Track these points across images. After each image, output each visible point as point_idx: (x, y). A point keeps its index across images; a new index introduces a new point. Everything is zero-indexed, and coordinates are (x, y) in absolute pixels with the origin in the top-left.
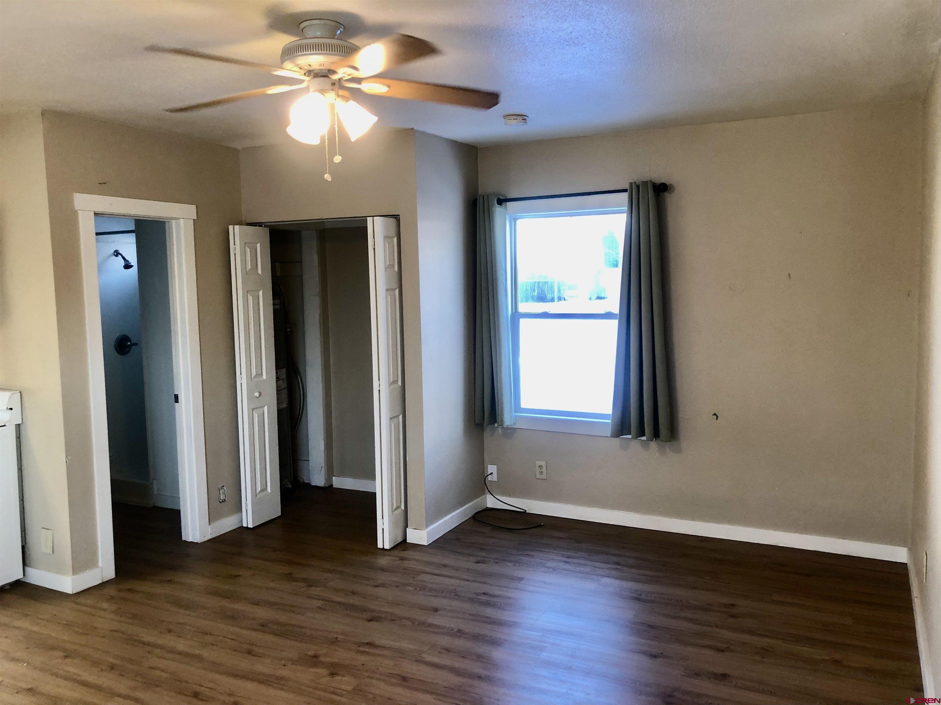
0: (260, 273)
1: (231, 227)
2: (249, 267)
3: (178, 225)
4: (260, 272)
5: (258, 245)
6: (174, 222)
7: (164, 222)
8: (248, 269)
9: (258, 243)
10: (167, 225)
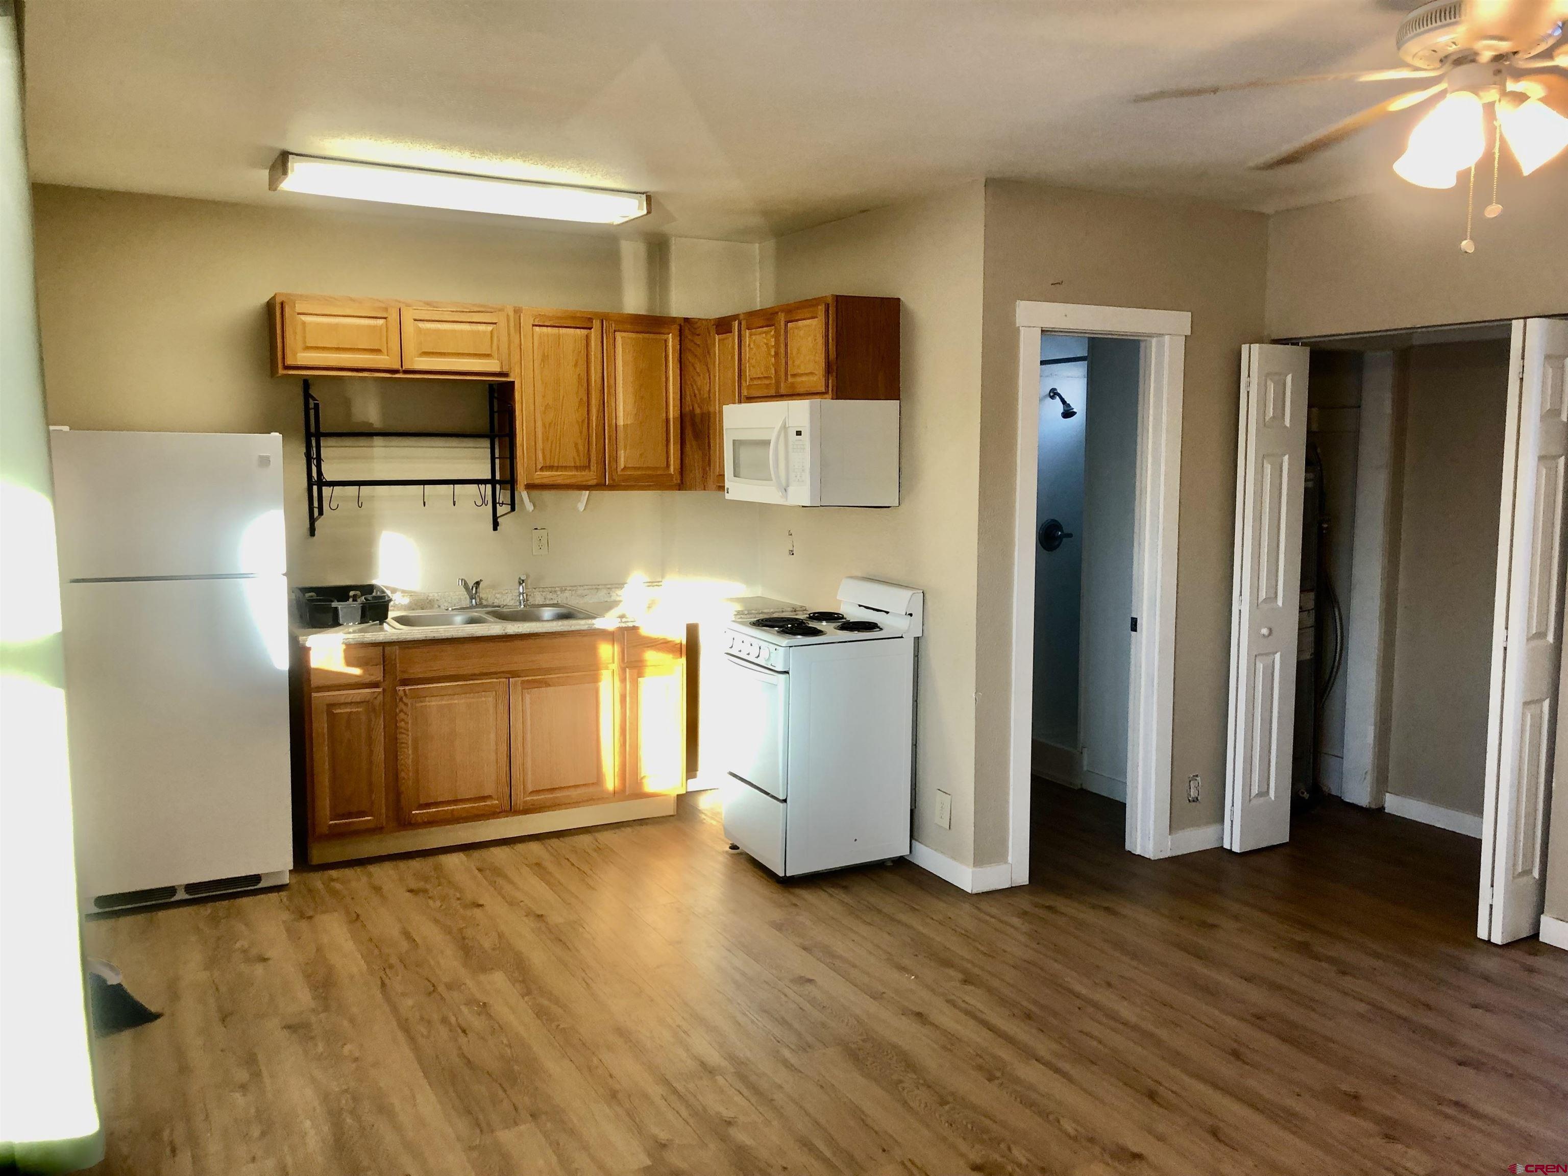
0: (1288, 425)
1: (1245, 348)
2: (1270, 413)
3: (1161, 346)
4: (1287, 423)
5: (1289, 378)
6: (1154, 341)
7: (1139, 341)
8: (1267, 419)
9: (1289, 374)
10: (1142, 345)
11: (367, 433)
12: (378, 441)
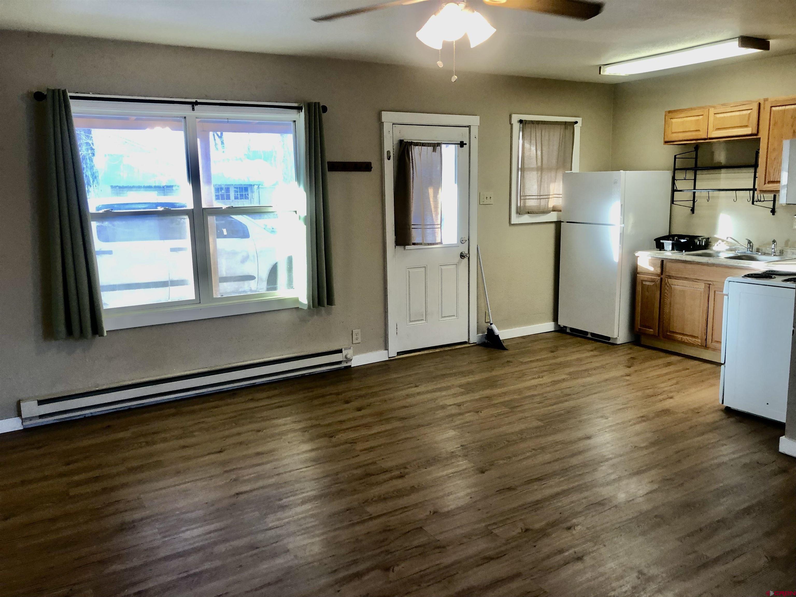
11: (718, 167)
12: (723, 171)
